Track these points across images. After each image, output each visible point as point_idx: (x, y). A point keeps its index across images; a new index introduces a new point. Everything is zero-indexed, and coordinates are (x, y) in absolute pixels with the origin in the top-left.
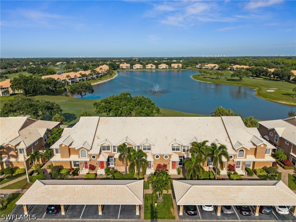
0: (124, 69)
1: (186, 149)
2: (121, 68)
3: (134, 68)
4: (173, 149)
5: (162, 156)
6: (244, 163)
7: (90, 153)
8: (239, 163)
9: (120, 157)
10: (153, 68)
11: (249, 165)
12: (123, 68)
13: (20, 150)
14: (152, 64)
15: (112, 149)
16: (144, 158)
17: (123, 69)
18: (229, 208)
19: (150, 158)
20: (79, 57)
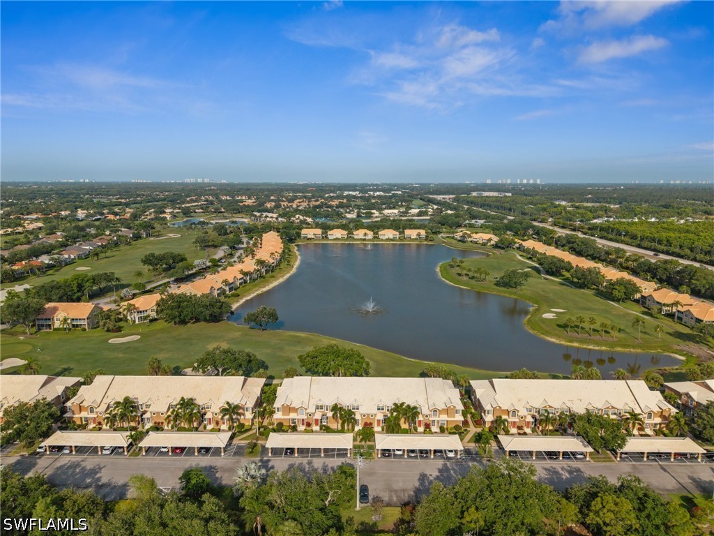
0: (311, 239)
1: (390, 409)
2: (304, 238)
3: (330, 237)
4: (379, 409)
5: (368, 415)
6: (438, 422)
7: (307, 411)
8: (434, 421)
9: (333, 415)
10: (367, 238)
11: (444, 424)
12: (309, 237)
13: (247, 408)
14: (366, 231)
15: (325, 408)
16: (353, 416)
17: (308, 239)
18: (413, 451)
19: (358, 417)
20: (196, 180)
